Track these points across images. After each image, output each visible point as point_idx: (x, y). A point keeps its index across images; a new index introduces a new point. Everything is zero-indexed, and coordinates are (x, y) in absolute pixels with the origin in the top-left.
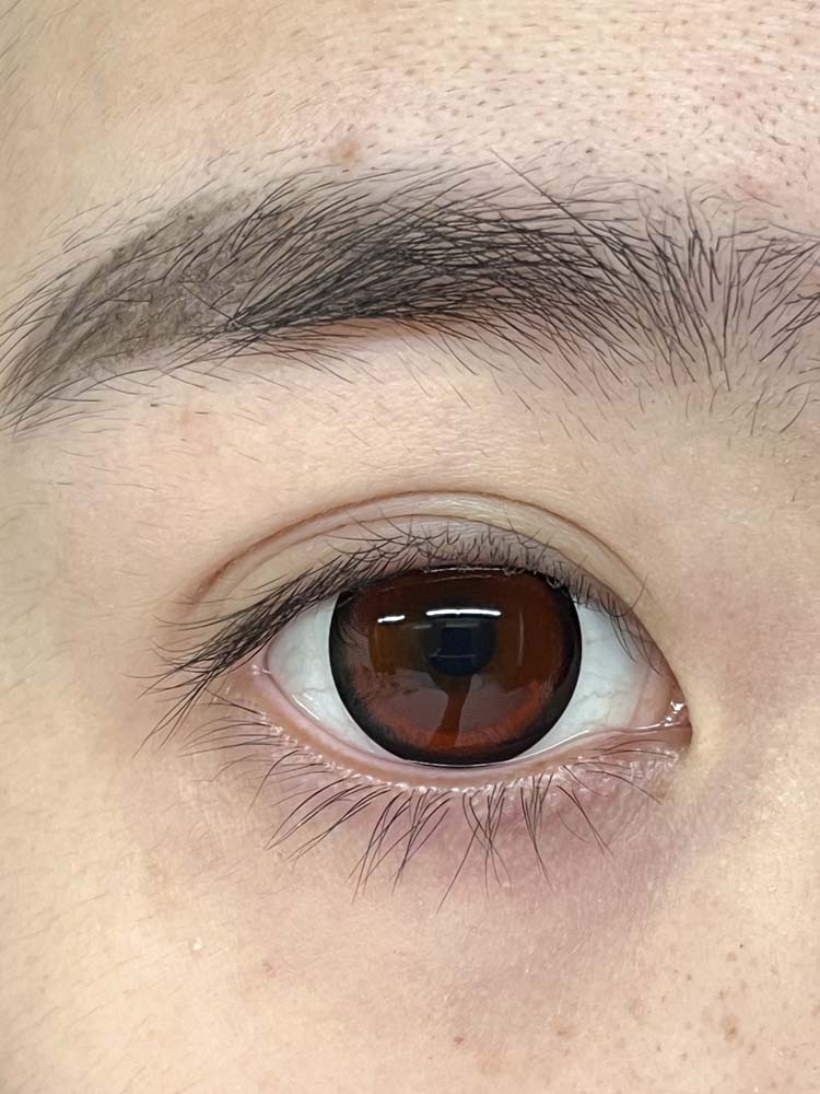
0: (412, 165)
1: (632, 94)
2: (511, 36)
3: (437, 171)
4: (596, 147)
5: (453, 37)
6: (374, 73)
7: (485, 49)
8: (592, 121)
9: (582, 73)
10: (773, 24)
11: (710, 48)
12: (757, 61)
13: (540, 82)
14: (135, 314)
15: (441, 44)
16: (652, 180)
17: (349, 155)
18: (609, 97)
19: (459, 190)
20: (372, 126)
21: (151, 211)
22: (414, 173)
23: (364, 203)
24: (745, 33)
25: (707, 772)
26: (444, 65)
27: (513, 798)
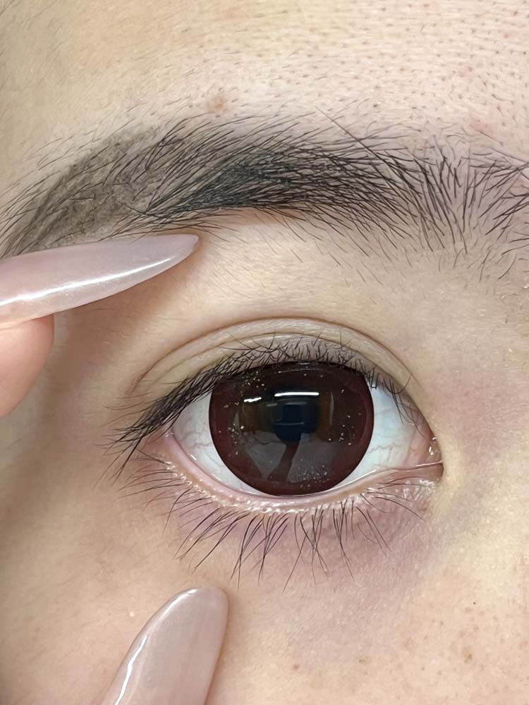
0: (262, 113)
1: (402, 70)
2: (324, 34)
3: (278, 118)
4: (379, 103)
5: (287, 35)
6: (236, 56)
7: (308, 42)
8: (377, 87)
9: (370, 57)
10: (490, 25)
11: (451, 40)
13: (343, 63)
14: (85, 206)
16: (417, 123)
17: (220, 106)
18: (387, 72)
19: (292, 130)
20: (235, 89)
21: (93, 141)
22: (262, 119)
23: (230, 136)
24: (474, 31)
25: (452, 494)
26: (281, 52)
27: (329, 516)
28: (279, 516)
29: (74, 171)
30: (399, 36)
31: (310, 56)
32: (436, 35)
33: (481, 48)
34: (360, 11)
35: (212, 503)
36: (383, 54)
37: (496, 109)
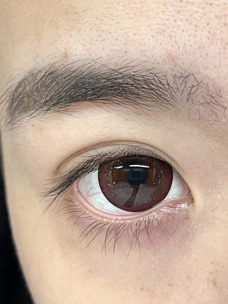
0: (82, 59)
1: (135, 34)
2: (101, 20)
3: (88, 60)
4: (127, 51)
5: (87, 22)
6: (70, 33)
7: (95, 24)
8: (125, 43)
9: (121, 30)
11: (154, 18)
12: (168, 20)
13: (111, 33)
14: (25, 100)
15: (84, 23)
16: (144, 58)
17: (66, 57)
18: (128, 36)
19: (95, 65)
20: (71, 48)
21: (24, 72)
22: (83, 61)
23: (72, 70)
24: (164, 12)
25: (199, 211)
26: (86, 30)
27: (143, 223)
28: (122, 224)
29: (20, 85)
30: (132, 18)
31: (97, 31)
32: (147, 16)
34: (114, 8)
35: (94, 218)
36: (126, 28)
37: (178, 48)
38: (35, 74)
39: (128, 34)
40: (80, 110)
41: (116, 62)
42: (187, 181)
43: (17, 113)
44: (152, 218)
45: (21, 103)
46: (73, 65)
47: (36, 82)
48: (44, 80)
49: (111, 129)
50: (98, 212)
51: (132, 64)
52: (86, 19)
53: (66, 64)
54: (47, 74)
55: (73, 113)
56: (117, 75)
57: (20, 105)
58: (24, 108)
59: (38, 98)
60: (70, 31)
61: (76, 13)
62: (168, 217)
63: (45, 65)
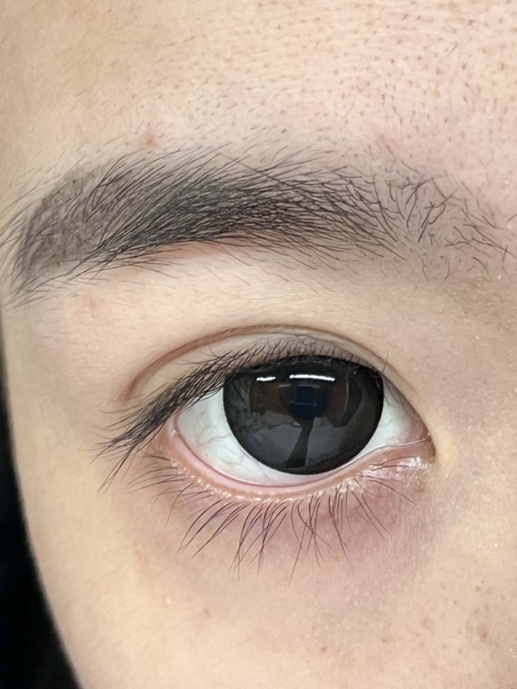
0: (185, 147)
1: (303, 91)
2: (229, 60)
3: (200, 150)
4: (287, 128)
5: (197, 63)
6: (158, 89)
7: (215, 70)
8: (283, 112)
9: (273, 81)
10: (382, 33)
11: (346, 54)
13: (249, 89)
14: (57, 239)
15: (190, 68)
16: (324, 145)
17: (150, 142)
18: (290, 95)
19: (214, 161)
20: (161, 123)
21: (55, 177)
22: (187, 152)
23: (163, 171)
24: (367, 41)
25: (447, 474)
26: (194, 81)
27: (325, 503)
28: (276, 505)
29: (45, 204)
30: (297, 55)
31: (219, 84)
32: (331, 50)
33: (377, 59)
34: (258, 32)
35: (215, 495)
36: (284, 76)
37: (399, 122)
38: (80, 182)
39: (290, 91)
40: (180, 261)
41: (262, 154)
42: (420, 409)
43: (38, 266)
44: (343, 490)
45: (47, 245)
46: (165, 160)
47: (82, 197)
48: (99, 194)
49: (250, 302)
50: (224, 482)
51: (298, 158)
52: (193, 59)
53: (151, 158)
54: (106, 182)
55: (165, 267)
56: (265, 181)
57: (46, 250)
58: (54, 256)
59: (87, 235)
60: (158, 85)
61: (172, 44)
62: (380, 489)
63: (103, 161)
